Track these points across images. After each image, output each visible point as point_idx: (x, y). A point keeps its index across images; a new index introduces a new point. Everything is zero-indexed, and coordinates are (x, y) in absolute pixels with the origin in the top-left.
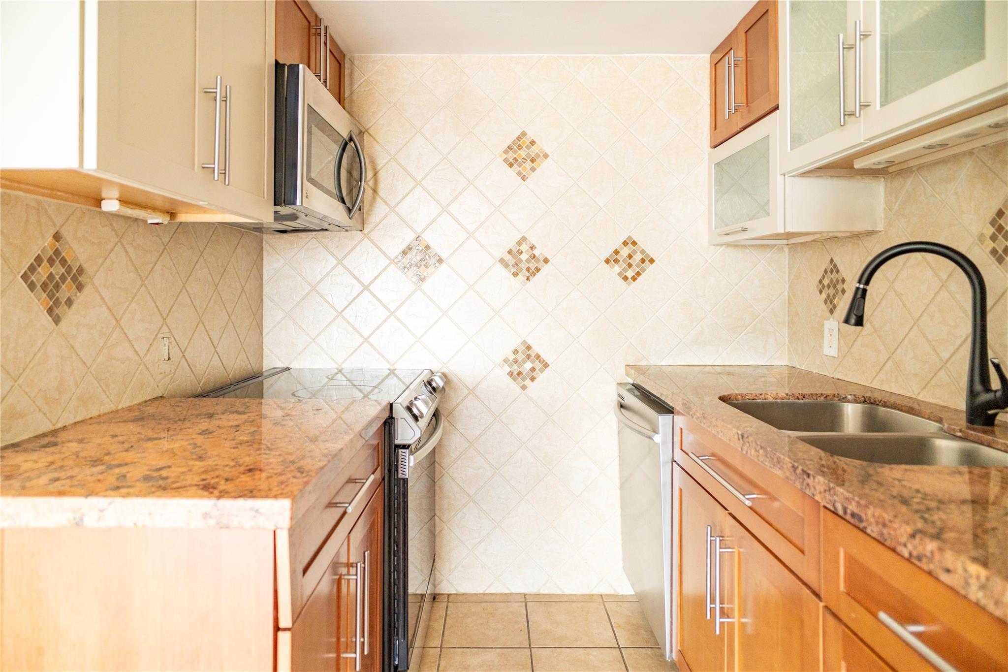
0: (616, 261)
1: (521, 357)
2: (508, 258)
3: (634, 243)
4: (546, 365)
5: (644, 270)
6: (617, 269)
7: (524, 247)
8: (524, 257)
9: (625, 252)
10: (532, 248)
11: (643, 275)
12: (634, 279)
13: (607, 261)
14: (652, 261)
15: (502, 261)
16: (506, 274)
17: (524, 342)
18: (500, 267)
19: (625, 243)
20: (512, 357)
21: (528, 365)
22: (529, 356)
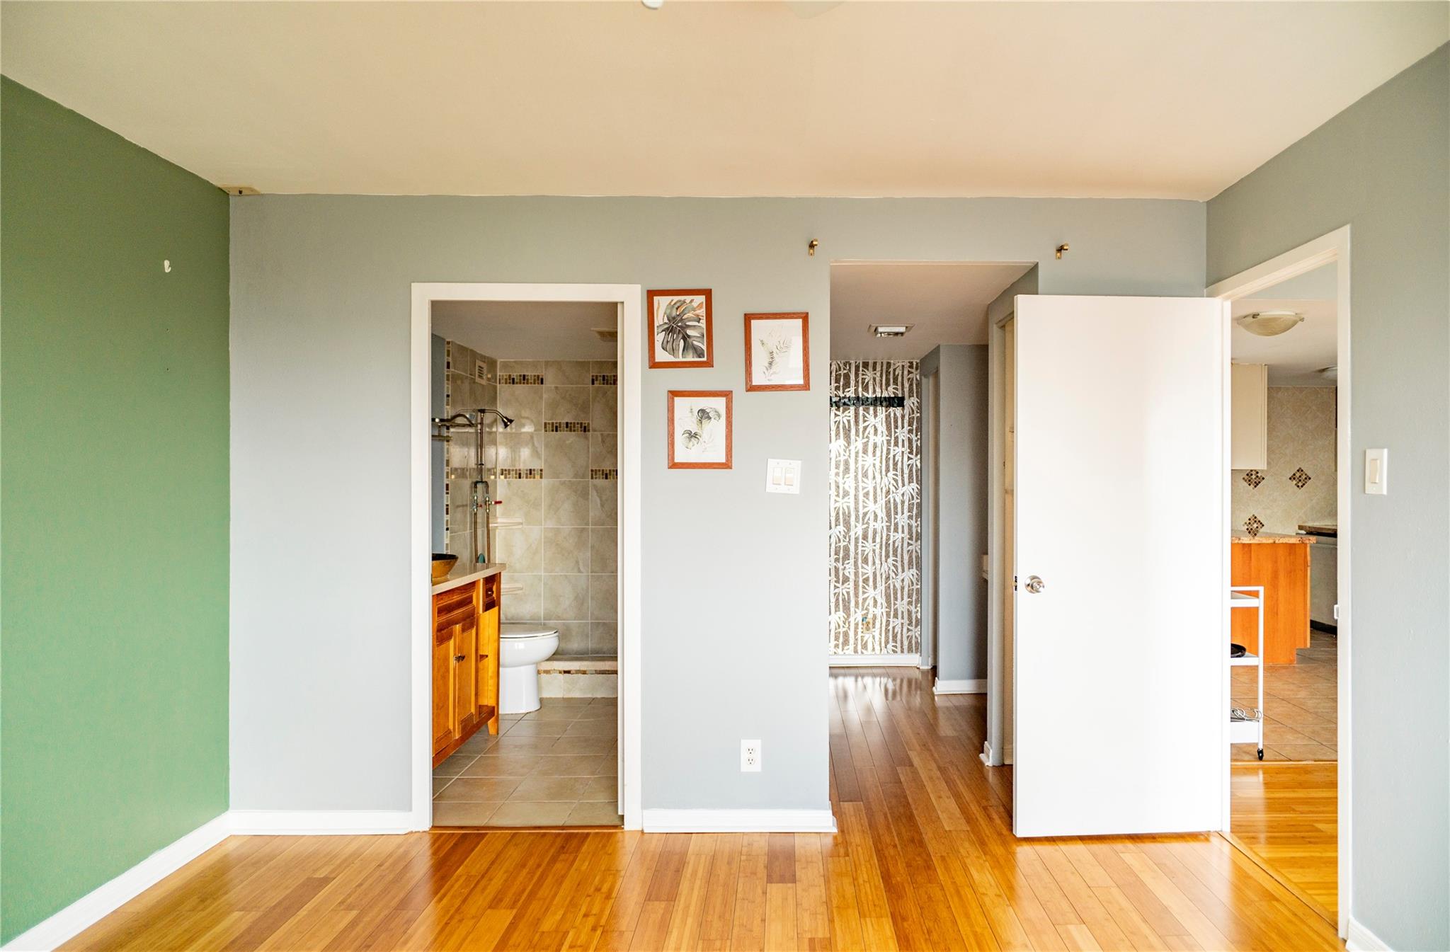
0: (1294, 479)
1: (1252, 522)
2: (1246, 477)
3: (1302, 471)
4: (1263, 525)
5: (1306, 482)
6: (1295, 482)
7: (1254, 473)
8: (1254, 477)
9: (1298, 475)
10: (1257, 473)
11: (1306, 485)
12: (1302, 486)
13: (1290, 479)
14: (1310, 479)
15: (1244, 479)
16: (1246, 484)
17: (1253, 515)
18: (1243, 481)
19: (1298, 471)
20: (1248, 522)
21: (1255, 525)
22: (1255, 521)
